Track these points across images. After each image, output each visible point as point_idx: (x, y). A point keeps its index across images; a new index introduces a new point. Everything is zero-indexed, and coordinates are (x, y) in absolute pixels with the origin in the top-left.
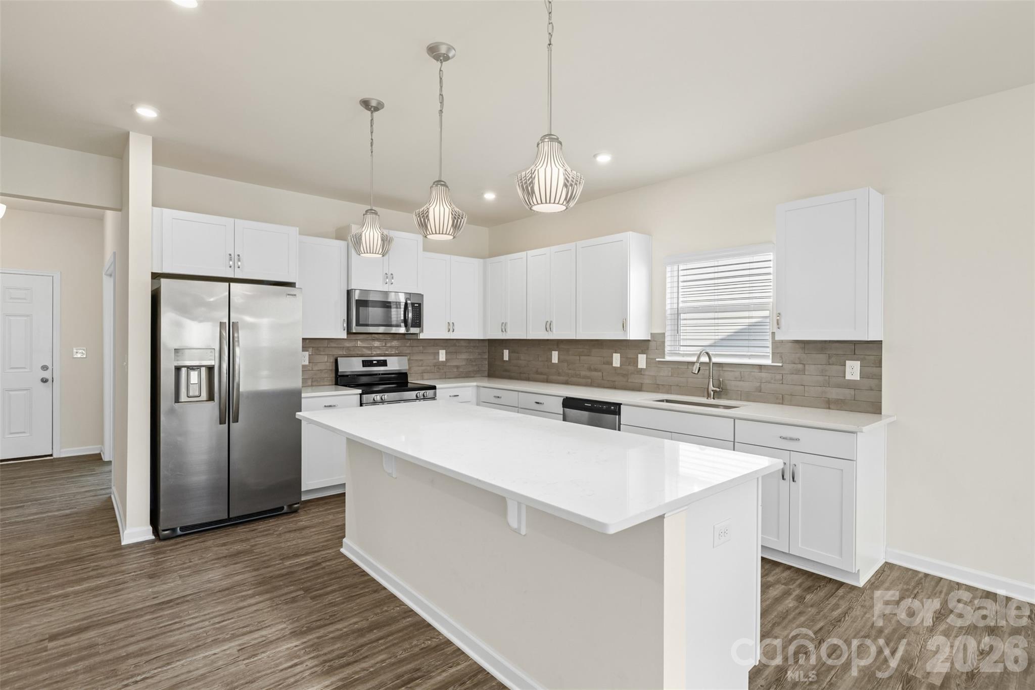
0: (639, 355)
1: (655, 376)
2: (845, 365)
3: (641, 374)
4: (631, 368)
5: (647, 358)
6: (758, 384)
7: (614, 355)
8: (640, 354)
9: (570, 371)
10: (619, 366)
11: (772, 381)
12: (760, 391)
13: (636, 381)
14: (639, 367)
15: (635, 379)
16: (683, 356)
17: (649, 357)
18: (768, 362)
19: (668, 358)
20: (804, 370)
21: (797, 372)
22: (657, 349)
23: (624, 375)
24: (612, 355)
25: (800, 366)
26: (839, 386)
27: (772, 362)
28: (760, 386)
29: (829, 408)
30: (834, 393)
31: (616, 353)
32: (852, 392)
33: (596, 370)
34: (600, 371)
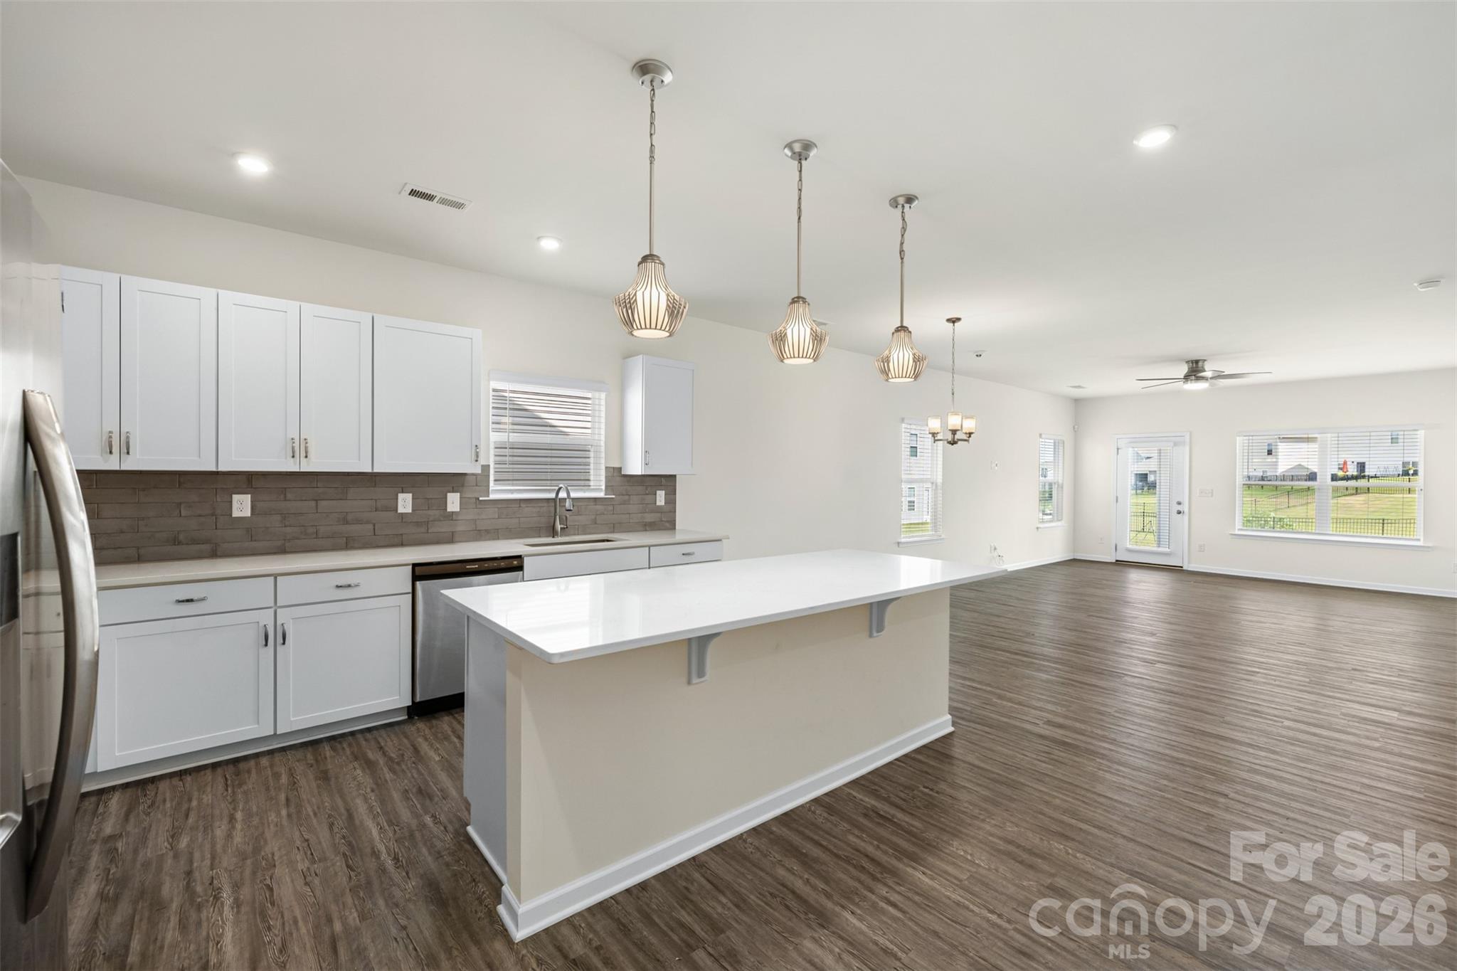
0: (449, 494)
1: (473, 520)
2: (656, 494)
3: (452, 520)
4: (434, 513)
5: (461, 498)
6: (593, 517)
7: (401, 496)
8: (450, 492)
9: (288, 530)
10: (410, 511)
11: (606, 513)
12: (596, 523)
13: (443, 530)
14: (449, 510)
15: (444, 528)
16: (512, 493)
17: (464, 496)
18: (602, 495)
19: (492, 496)
20: (629, 500)
21: (624, 503)
22: (477, 485)
23: (418, 524)
24: (397, 495)
25: (627, 497)
26: (652, 512)
27: (606, 495)
28: (596, 518)
29: (646, 530)
30: (650, 518)
31: (403, 492)
32: (659, 515)
33: (358, 521)
34: (368, 522)
